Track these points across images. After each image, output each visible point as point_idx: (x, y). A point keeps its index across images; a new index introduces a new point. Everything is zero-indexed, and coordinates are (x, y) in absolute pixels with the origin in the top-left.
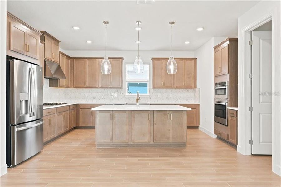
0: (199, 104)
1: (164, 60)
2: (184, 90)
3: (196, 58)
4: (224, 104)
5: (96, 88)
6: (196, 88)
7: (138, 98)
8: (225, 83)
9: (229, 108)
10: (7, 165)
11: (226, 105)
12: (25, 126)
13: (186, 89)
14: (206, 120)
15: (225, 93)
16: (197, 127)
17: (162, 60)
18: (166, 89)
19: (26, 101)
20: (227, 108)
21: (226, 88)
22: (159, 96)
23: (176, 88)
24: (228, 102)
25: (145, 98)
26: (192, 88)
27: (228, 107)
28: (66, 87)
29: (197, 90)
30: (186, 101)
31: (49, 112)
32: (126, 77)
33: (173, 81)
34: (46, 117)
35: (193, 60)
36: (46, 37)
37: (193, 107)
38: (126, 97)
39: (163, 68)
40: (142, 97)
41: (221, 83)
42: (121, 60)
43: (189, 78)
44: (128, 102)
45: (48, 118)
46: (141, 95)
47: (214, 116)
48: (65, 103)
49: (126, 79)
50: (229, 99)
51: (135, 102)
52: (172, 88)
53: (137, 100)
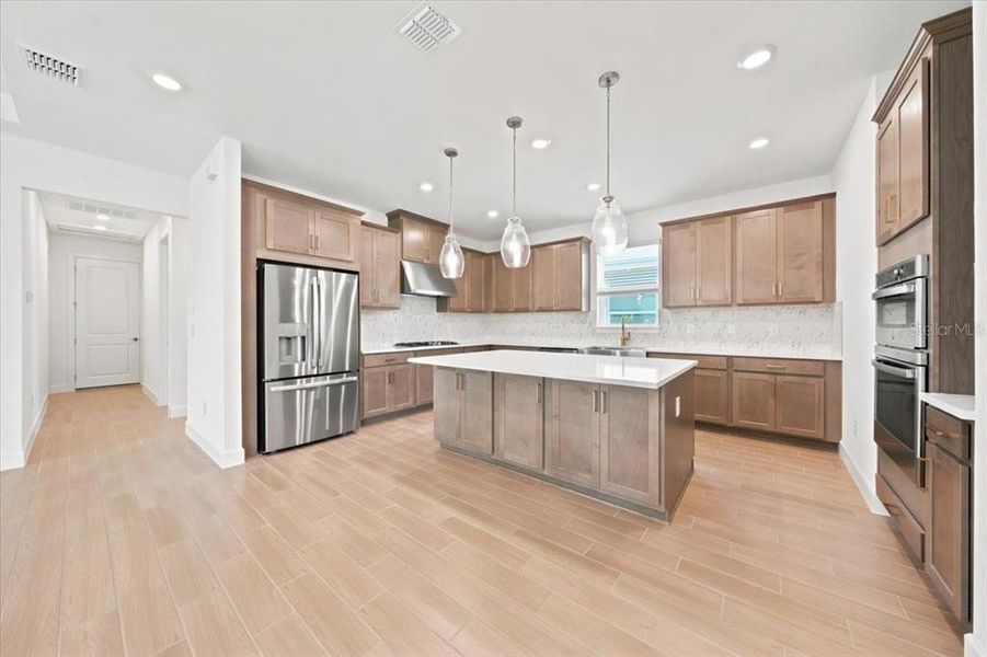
0: (840, 362)
1: (699, 223)
2: (784, 310)
3: (833, 195)
4: (908, 374)
5: (527, 310)
6: (833, 300)
7: (626, 335)
8: (911, 267)
9: (935, 400)
10: (243, 450)
11: (913, 379)
12: (295, 383)
13: (790, 307)
14: (855, 427)
16: (833, 447)
17: (692, 225)
18: (712, 308)
19: (303, 338)
20: (922, 396)
22: (689, 331)
23: (744, 305)
24: (927, 368)
25: (645, 334)
26: (814, 302)
27: (927, 390)
28: (472, 312)
29: (836, 307)
30: (793, 346)
31: (389, 359)
32: (598, 284)
33: (733, 283)
34: (382, 369)
35: (818, 205)
36: (405, 220)
37: (809, 369)
38: (599, 331)
39: (694, 249)
40: (638, 331)
41: (896, 272)
42: (578, 243)
43: (800, 267)
44: (602, 344)
45: (388, 370)
46: (635, 329)
47: (875, 422)
48: (452, 343)
49: (598, 287)
50: (931, 351)
51: (619, 344)
52: (729, 306)
53: (624, 341)
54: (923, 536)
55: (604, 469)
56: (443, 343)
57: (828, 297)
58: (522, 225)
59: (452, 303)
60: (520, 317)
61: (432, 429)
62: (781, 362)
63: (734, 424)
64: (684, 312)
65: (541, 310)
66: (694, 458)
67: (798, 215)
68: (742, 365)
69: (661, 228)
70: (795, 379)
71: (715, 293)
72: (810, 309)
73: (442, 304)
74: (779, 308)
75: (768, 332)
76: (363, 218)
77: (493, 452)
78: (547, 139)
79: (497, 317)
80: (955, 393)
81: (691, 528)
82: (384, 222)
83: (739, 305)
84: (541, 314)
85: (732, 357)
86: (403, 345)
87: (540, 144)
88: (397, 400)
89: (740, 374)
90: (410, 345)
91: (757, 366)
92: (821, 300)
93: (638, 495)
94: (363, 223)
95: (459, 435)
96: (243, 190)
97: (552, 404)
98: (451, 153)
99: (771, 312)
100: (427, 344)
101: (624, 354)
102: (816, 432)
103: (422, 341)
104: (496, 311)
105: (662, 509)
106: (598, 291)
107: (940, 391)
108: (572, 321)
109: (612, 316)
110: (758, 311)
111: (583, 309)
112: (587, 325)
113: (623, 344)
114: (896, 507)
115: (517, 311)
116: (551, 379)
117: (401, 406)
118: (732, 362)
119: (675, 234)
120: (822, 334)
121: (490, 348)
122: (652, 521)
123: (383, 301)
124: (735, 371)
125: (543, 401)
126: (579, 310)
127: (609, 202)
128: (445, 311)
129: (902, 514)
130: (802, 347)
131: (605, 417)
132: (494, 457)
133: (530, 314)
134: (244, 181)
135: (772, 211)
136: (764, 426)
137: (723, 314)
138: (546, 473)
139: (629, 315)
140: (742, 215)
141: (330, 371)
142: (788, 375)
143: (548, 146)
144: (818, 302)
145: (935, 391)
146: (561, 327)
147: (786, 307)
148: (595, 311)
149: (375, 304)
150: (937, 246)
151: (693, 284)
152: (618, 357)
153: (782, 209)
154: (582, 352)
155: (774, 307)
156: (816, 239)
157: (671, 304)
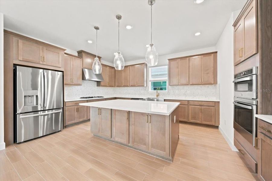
0: (219, 102)
1: (179, 59)
2: (203, 86)
3: (217, 52)
4: (250, 108)
5: (127, 86)
6: (217, 83)
7: (158, 94)
8: (251, 71)
9: (260, 116)
10: (4, 143)
11: (252, 110)
13: (205, 85)
14: (225, 122)
15: (250, 89)
16: (217, 127)
17: (177, 60)
18: (183, 86)
19: (37, 96)
20: (255, 116)
21: (251, 80)
22: (176, 93)
24: (257, 106)
26: (211, 84)
27: (257, 114)
28: (109, 87)
29: (218, 85)
30: (205, 97)
31: (77, 103)
32: (150, 78)
33: (189, 78)
34: (73, 107)
35: (212, 55)
36: (84, 54)
37: (211, 104)
38: (149, 93)
39: (178, 67)
40: (161, 93)
41: (244, 73)
42: (143, 65)
43: (207, 74)
44: (151, 97)
45: (76, 107)
46: (161, 92)
47: (234, 122)
48: (102, 97)
49: (150, 79)
50: (259, 100)
51: (156, 97)
52: (188, 85)
53: (157, 96)
54: (256, 165)
55: (150, 144)
56: (98, 97)
57: (215, 82)
58: (122, 54)
59: (102, 84)
60: (126, 88)
61: (90, 129)
62: (203, 102)
63: (190, 121)
64: (175, 87)
65: (132, 86)
66: (179, 134)
67: (207, 58)
68: (192, 103)
69: (168, 61)
70: (207, 107)
71: (183, 81)
72: (210, 86)
73: (98, 83)
74: (201, 85)
75: (198, 93)
76: (65, 52)
77: (111, 138)
78: (131, 26)
79: (118, 88)
80: (267, 114)
81: (180, 163)
82: (76, 54)
83: (191, 85)
84: (132, 87)
85: (189, 101)
86: (84, 98)
87: (129, 27)
88: (80, 118)
89: (191, 106)
90: (86, 98)
91: (196, 103)
92: (213, 83)
93: (162, 153)
94: (65, 53)
95: (99, 132)
96: (4, 34)
97: (132, 120)
98: (97, 28)
99: (199, 87)
100: (92, 97)
101: (157, 100)
102: (213, 123)
103: (91, 96)
104: (118, 86)
105: (170, 158)
106: (149, 80)
107: (262, 114)
108: (142, 90)
109: (154, 88)
110: (196, 87)
111: (145, 86)
112: (146, 91)
113: (157, 97)
114: (242, 150)
115: (124, 86)
116: (131, 111)
117: (81, 120)
118: (189, 102)
119: (172, 62)
120: (213, 93)
121: (115, 98)
122: (167, 162)
123: (75, 82)
124: (190, 105)
125: (129, 119)
126: (144, 86)
127: (152, 46)
128: (100, 86)
129: (246, 154)
130: (208, 97)
131: (150, 124)
132: (112, 139)
133: (128, 87)
134: (5, 31)
135: (200, 56)
136: (198, 122)
137: (186, 87)
138: (130, 145)
139: (159, 88)
140: (191, 57)
141: (55, 108)
142: (205, 106)
143: (132, 29)
144: (213, 84)
145: (260, 114)
146: (138, 91)
147: (203, 85)
148: (149, 87)
149: (71, 83)
150: (261, 63)
151: (178, 78)
152: (156, 102)
153: (203, 56)
154: (145, 100)
155: (200, 85)
156: (212, 65)
157: (171, 84)
